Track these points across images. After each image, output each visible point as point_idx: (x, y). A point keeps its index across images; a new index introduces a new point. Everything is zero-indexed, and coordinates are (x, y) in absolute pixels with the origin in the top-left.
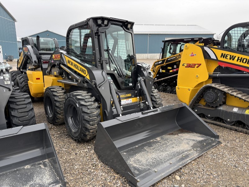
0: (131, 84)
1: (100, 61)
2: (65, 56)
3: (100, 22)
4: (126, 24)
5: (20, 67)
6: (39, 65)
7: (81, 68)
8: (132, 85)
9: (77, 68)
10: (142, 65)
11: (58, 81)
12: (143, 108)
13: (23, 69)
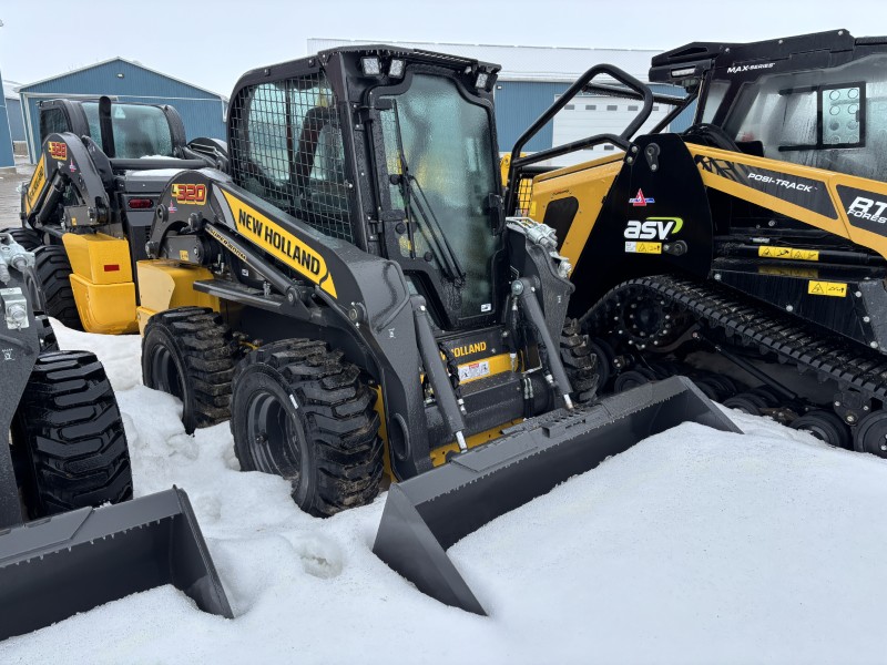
0: (486, 308)
1: (376, 224)
2: (225, 193)
3: (372, 67)
4: (469, 70)
5: (33, 215)
6: (114, 214)
7: (297, 248)
8: (489, 309)
9: (280, 246)
10: (525, 229)
11: (196, 288)
12: (532, 396)
13: (44, 223)
